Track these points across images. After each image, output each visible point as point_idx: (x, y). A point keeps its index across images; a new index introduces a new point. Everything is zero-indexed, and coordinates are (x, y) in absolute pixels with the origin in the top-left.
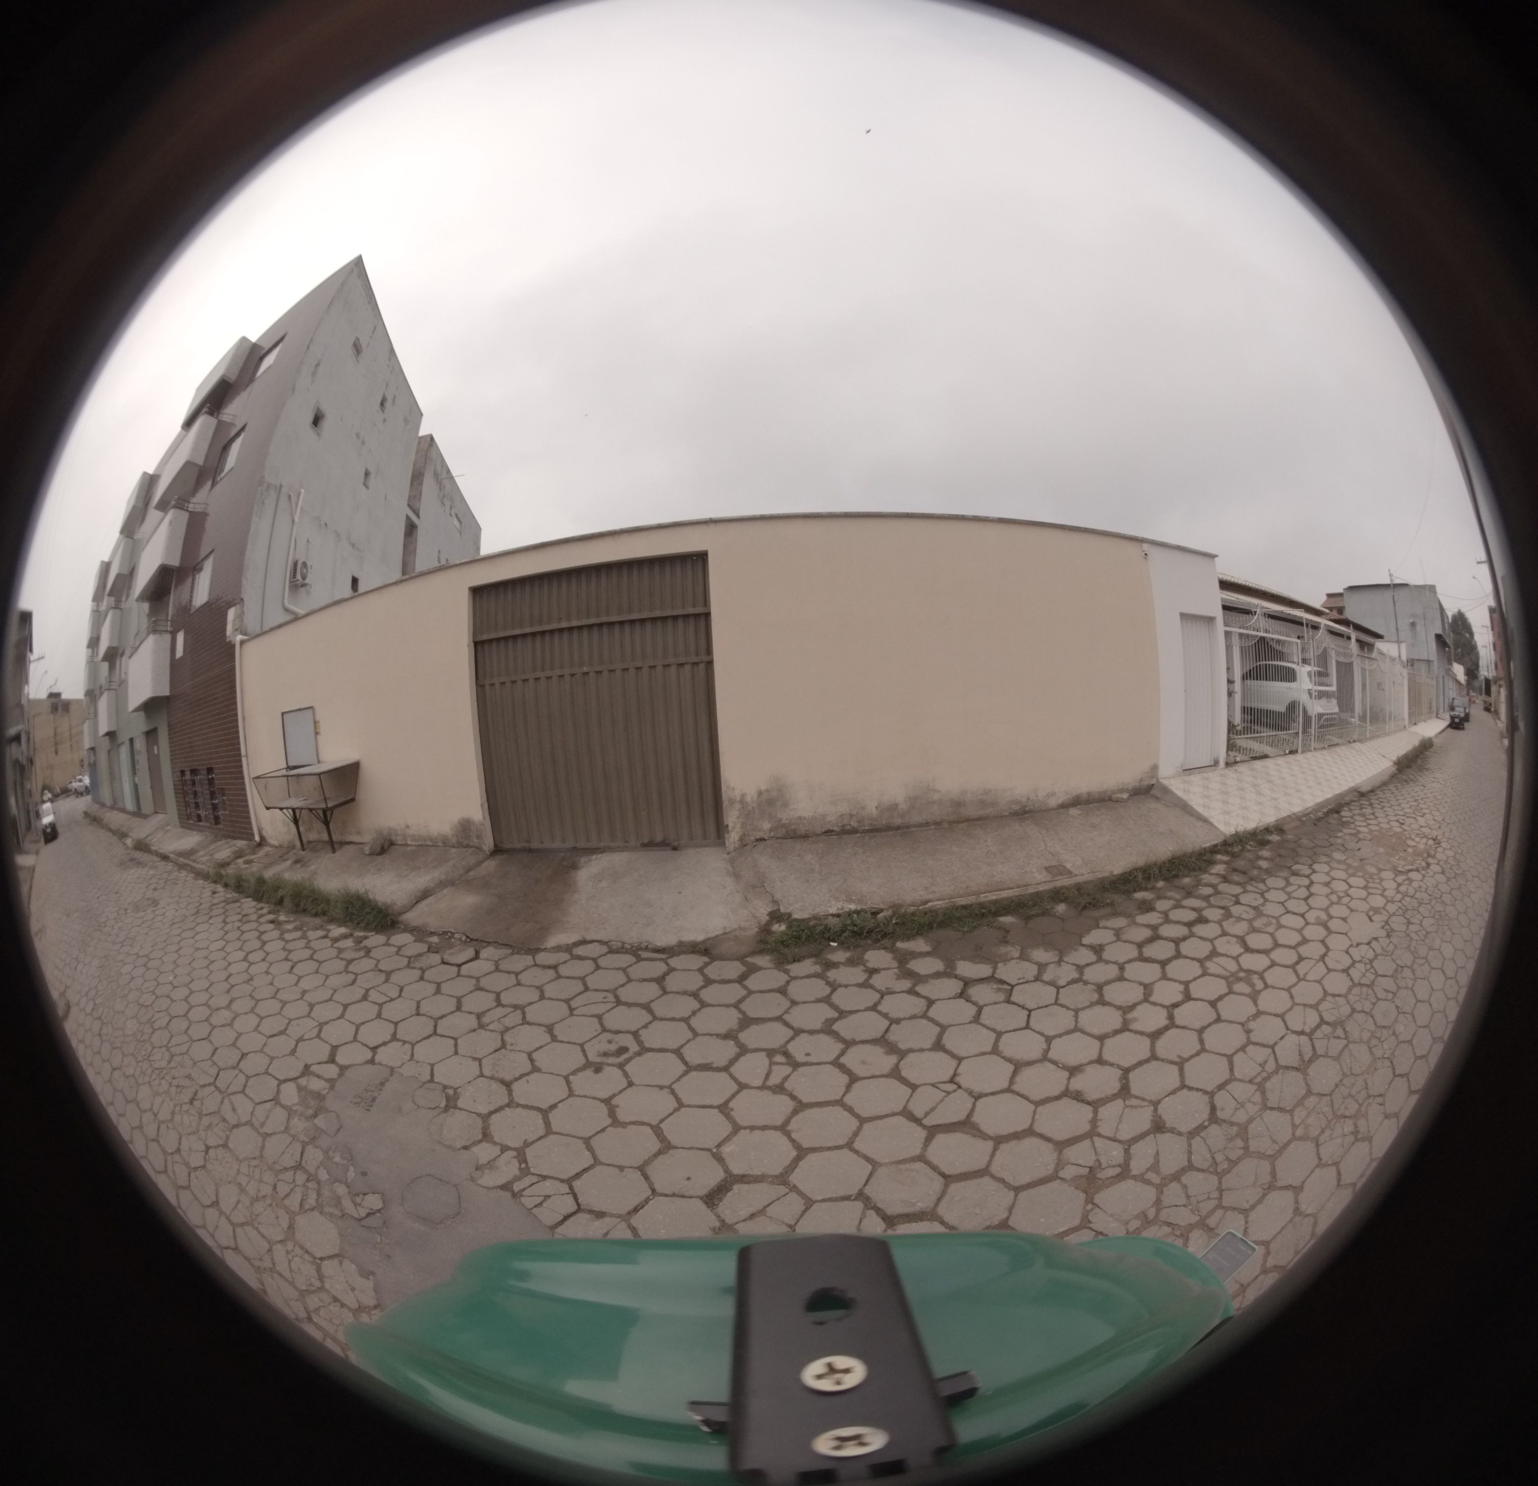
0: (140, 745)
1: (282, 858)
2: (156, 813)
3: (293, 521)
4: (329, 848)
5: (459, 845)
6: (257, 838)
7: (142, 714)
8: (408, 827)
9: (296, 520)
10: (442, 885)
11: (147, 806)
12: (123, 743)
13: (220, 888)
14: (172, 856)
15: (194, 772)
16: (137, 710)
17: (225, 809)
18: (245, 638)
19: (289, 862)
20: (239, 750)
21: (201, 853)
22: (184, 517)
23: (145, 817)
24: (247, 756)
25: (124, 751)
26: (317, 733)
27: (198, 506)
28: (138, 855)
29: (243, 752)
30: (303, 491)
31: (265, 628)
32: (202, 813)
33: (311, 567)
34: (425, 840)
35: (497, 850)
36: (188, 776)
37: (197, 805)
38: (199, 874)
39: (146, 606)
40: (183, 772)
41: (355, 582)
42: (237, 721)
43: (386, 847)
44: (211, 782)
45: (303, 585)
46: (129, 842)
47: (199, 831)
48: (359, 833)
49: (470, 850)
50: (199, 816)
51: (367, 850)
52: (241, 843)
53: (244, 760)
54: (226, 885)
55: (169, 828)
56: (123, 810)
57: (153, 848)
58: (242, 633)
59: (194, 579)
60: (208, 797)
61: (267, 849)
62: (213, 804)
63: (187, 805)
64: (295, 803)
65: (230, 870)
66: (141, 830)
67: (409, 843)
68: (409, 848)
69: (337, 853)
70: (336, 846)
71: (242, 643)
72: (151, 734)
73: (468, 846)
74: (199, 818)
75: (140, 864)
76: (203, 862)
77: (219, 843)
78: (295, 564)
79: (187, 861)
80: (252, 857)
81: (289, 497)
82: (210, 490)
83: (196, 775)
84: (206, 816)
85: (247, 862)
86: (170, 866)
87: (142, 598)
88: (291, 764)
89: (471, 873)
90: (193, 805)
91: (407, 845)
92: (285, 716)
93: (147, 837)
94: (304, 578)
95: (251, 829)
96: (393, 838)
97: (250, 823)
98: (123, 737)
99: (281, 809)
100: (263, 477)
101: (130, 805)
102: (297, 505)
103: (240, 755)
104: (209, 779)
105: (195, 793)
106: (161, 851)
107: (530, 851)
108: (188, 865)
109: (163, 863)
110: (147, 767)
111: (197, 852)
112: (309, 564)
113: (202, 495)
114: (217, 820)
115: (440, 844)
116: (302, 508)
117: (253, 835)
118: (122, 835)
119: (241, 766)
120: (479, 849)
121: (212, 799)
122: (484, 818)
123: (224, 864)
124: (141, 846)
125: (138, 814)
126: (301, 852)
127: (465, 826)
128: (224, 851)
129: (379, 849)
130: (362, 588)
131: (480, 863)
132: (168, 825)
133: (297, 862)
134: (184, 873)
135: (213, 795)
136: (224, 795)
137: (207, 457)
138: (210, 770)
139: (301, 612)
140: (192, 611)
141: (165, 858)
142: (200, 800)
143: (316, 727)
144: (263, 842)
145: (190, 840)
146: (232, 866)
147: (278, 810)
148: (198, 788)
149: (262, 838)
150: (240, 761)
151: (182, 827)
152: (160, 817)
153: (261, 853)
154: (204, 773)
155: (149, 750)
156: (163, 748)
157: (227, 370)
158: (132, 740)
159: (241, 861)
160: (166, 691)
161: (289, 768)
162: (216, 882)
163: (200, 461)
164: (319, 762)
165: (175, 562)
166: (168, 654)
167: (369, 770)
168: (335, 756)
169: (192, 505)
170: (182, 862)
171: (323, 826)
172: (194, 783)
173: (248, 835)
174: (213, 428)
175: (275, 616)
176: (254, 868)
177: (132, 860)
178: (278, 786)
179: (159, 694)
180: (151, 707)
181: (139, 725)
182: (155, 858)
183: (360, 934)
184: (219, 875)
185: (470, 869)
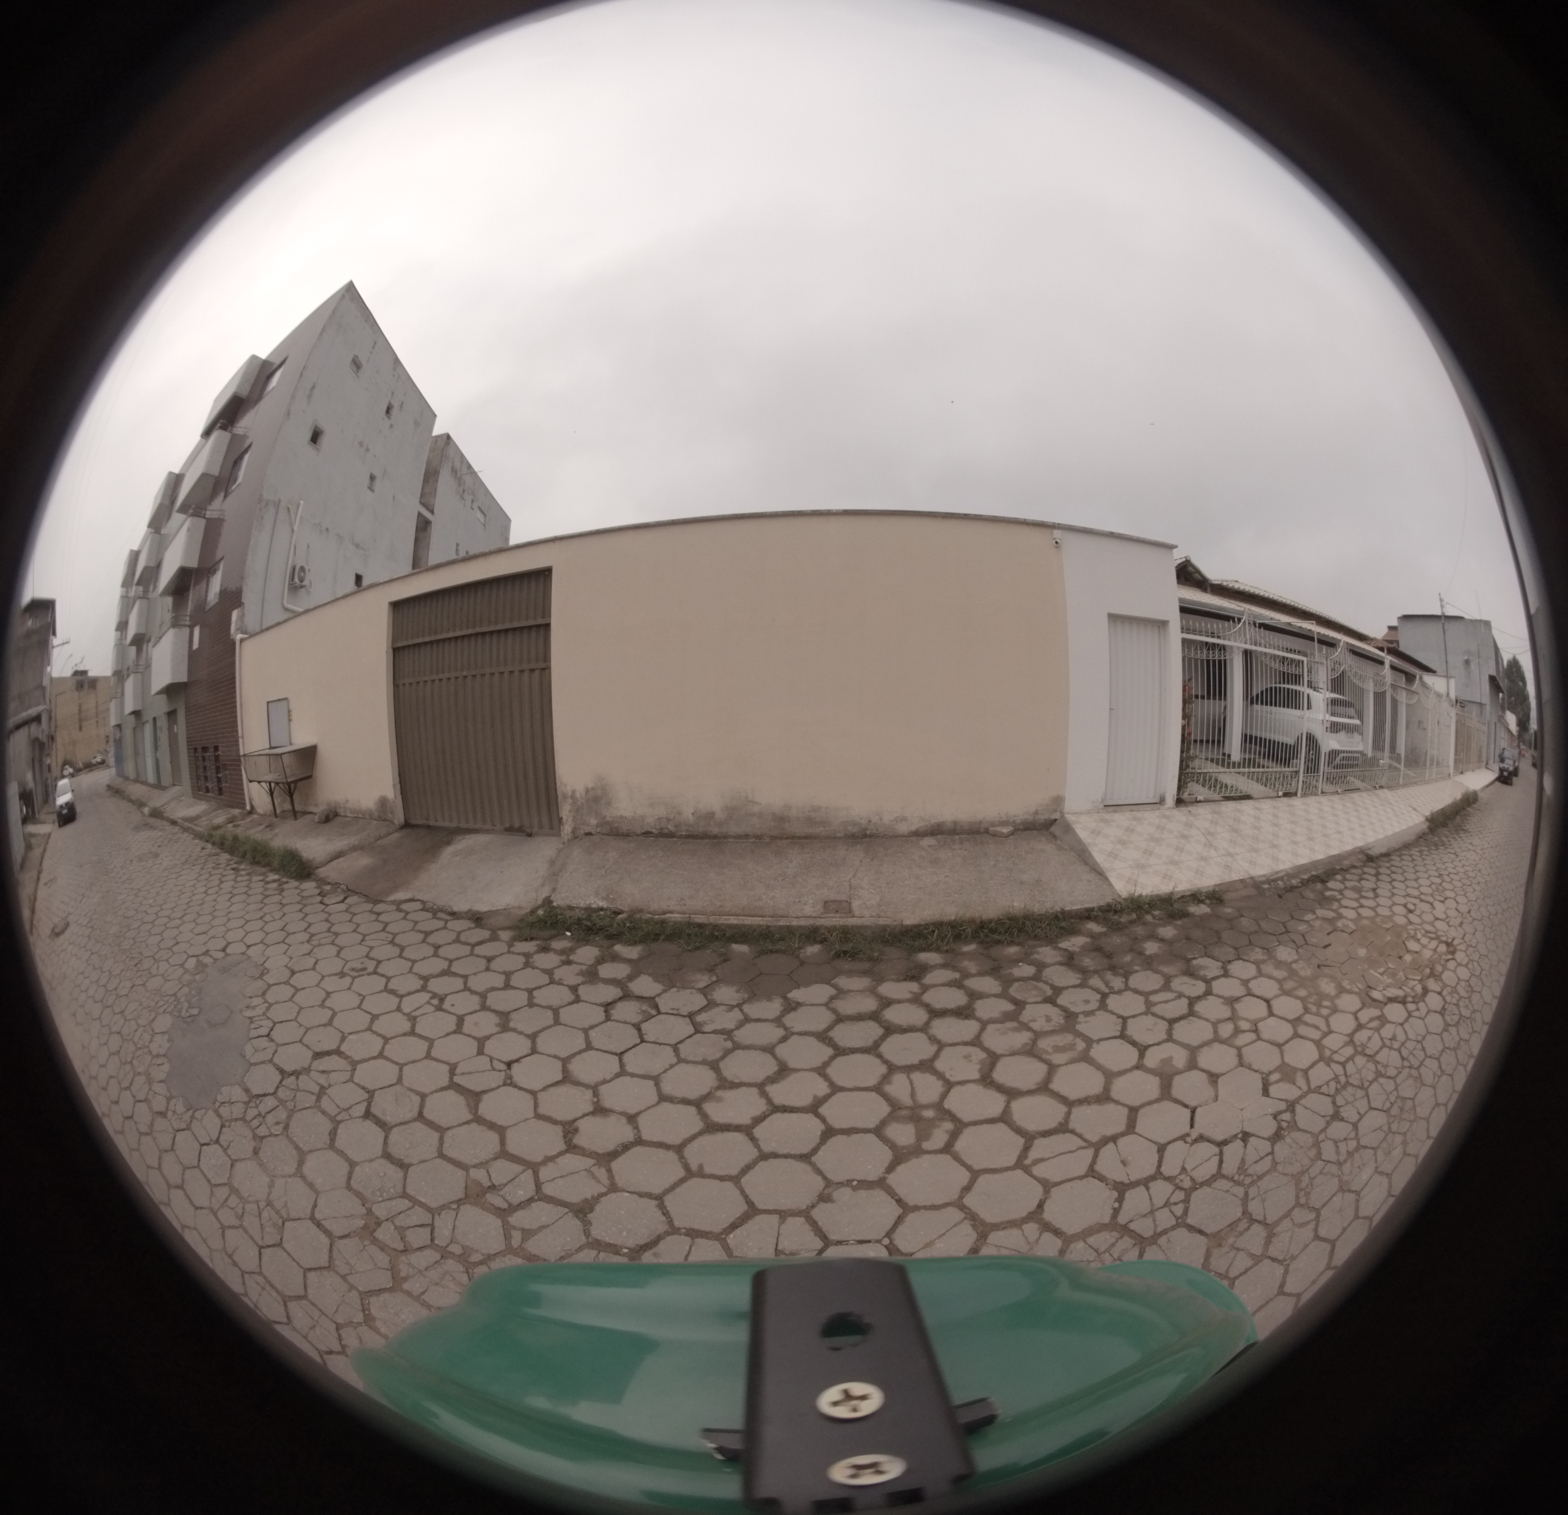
0: (162, 723)
1: (259, 824)
2: (174, 785)
3: (292, 531)
4: (292, 817)
5: (379, 819)
6: (248, 808)
7: (164, 697)
8: (347, 801)
9: (295, 529)
10: (354, 849)
11: (166, 778)
12: (147, 721)
13: (209, 846)
14: (179, 821)
15: (205, 749)
16: (159, 693)
17: (226, 782)
18: (245, 636)
19: (262, 827)
20: (237, 731)
21: (203, 819)
22: (202, 523)
23: (164, 788)
24: (243, 737)
25: (148, 729)
26: (290, 720)
27: (214, 513)
28: (152, 821)
29: (240, 734)
30: (302, 503)
31: (266, 626)
32: (210, 785)
33: (309, 571)
34: (357, 813)
35: (406, 825)
36: (199, 754)
37: (206, 778)
38: (198, 836)
39: (169, 600)
40: (196, 750)
41: (358, 578)
42: (236, 707)
43: (331, 816)
44: (217, 758)
45: (302, 587)
47: (206, 800)
48: (316, 805)
49: (385, 823)
50: (207, 788)
51: (316, 818)
52: (236, 812)
53: (240, 740)
54: (214, 844)
55: (183, 798)
56: (143, 783)
57: (165, 815)
58: (242, 633)
59: (208, 581)
60: (214, 771)
61: (255, 816)
62: (218, 778)
63: (198, 778)
64: (270, 778)
65: (220, 832)
66: (158, 800)
67: (348, 814)
68: (346, 819)
69: (297, 821)
70: (298, 815)
71: (242, 640)
72: (171, 715)
73: (384, 820)
74: (208, 790)
75: (152, 828)
76: (202, 827)
77: (220, 811)
78: (294, 568)
79: (190, 825)
80: (239, 823)
81: (288, 509)
82: (223, 501)
83: (206, 752)
84: (212, 788)
85: (235, 826)
86: (177, 829)
87: (166, 592)
88: (273, 745)
89: (379, 842)
90: (203, 778)
91: (346, 816)
92: (270, 705)
93: (163, 806)
94: (302, 580)
95: (244, 799)
96: (338, 810)
97: (243, 794)
98: (148, 716)
99: (259, 782)
100: (262, 494)
101: (151, 778)
102: (296, 516)
103: (237, 735)
104: (215, 756)
105: (205, 768)
106: (172, 817)
107: (429, 827)
108: (189, 828)
109: (172, 827)
110: (167, 744)
111: (201, 817)
112: (307, 568)
113: (217, 503)
114: (220, 791)
115: (367, 817)
116: (301, 518)
117: (245, 804)
118: (140, 804)
119: (238, 745)
120: (393, 823)
121: (218, 772)
122: (395, 797)
123: (217, 827)
124: (156, 814)
125: (158, 786)
126: (275, 819)
127: (383, 802)
128: (220, 818)
129: (325, 819)
130: (363, 584)
131: (390, 834)
132: (183, 796)
133: (267, 827)
134: (186, 834)
135: (218, 769)
136: (225, 770)
137: (221, 469)
138: (216, 748)
139: (301, 610)
140: (207, 608)
141: (174, 823)
142: (209, 774)
143: (289, 716)
144: (252, 811)
145: (198, 808)
146: (223, 829)
147: (257, 783)
148: (207, 764)
149: (252, 807)
150: (237, 741)
151: (194, 797)
152: (177, 788)
153: (249, 819)
154: (212, 750)
155: (170, 729)
156: (181, 728)
157: (239, 387)
158: (155, 719)
159: (230, 825)
160: (184, 678)
161: (271, 748)
162: (207, 841)
163: (216, 472)
164: (291, 744)
165: (193, 563)
166: (187, 645)
167: (324, 754)
168: (301, 740)
169: (208, 513)
170: (186, 826)
171: (288, 799)
172: (204, 759)
173: (242, 805)
174: (227, 441)
175: (274, 614)
176: (239, 831)
177: (146, 825)
178: (263, 762)
179: (177, 681)
180: (171, 690)
181: (161, 706)
182: (166, 823)
183: (285, 880)
184: (211, 836)
185: (380, 838)
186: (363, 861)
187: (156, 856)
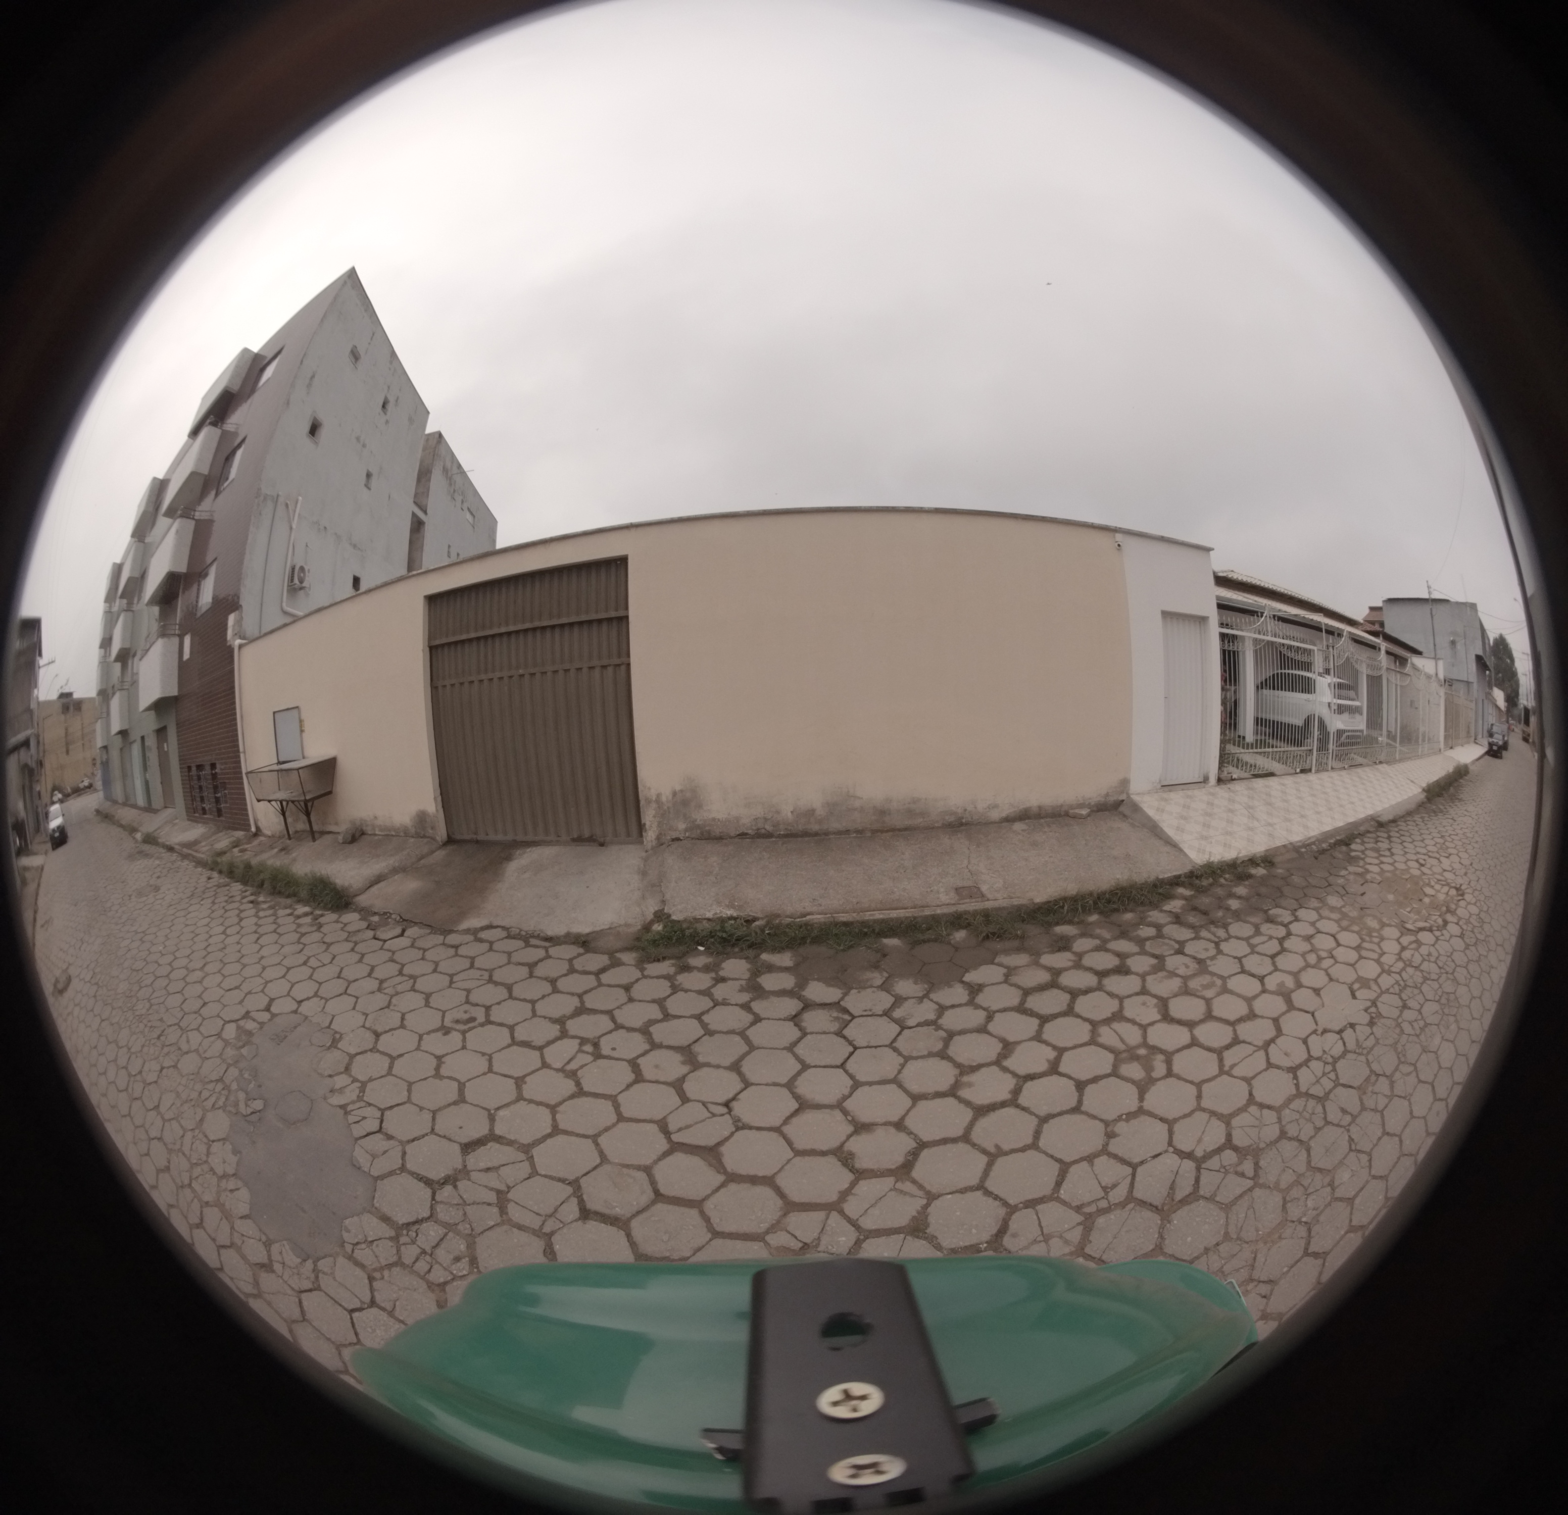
0: (151, 742)
1: (271, 847)
2: (166, 807)
3: (291, 528)
4: (310, 838)
5: (418, 836)
6: (253, 829)
7: (153, 712)
8: (376, 818)
9: (294, 526)
10: (395, 871)
11: (158, 800)
12: (135, 741)
13: (215, 875)
14: (177, 847)
15: (200, 767)
16: (148, 709)
17: (226, 802)
18: (244, 641)
19: (276, 850)
20: (238, 746)
21: (203, 844)
22: (191, 524)
23: (155, 811)
24: (244, 752)
25: (136, 749)
26: (302, 731)
27: (204, 514)
28: (146, 848)
29: (241, 749)
30: (300, 498)
31: (264, 631)
32: (207, 806)
33: (309, 571)
34: (389, 831)
35: (450, 841)
36: (194, 772)
37: (202, 799)
38: (200, 863)
39: (156, 610)
40: (189, 768)
41: (356, 581)
42: (235, 719)
43: (357, 835)
44: (214, 776)
45: (301, 588)
46: (139, 836)
47: (204, 823)
48: (336, 824)
49: (426, 840)
50: (204, 809)
51: (340, 838)
52: (240, 834)
53: (242, 755)
54: (220, 872)
55: (177, 821)
56: (135, 806)
57: (160, 840)
58: (241, 638)
59: (199, 585)
60: (212, 791)
61: (262, 838)
62: (216, 798)
63: (193, 799)
64: (282, 795)
65: (225, 859)
66: (150, 824)
67: (377, 832)
68: (376, 838)
69: (317, 842)
70: (317, 835)
71: (241, 646)
72: (161, 732)
73: (424, 837)
74: (204, 811)
75: (147, 855)
76: (204, 852)
77: (221, 834)
78: (293, 569)
79: (190, 852)
80: (246, 846)
81: (287, 505)
82: (215, 499)
83: (201, 771)
84: (210, 809)
85: (242, 851)
86: (174, 856)
87: (153, 601)
88: (281, 759)
89: (422, 862)
90: (199, 799)
91: (375, 835)
92: (277, 715)
93: (156, 830)
94: (301, 582)
95: (248, 820)
96: (364, 828)
97: (247, 815)
98: (135, 735)
99: (269, 801)
100: (259, 489)
101: (141, 801)
102: (295, 511)
103: (238, 751)
104: (212, 774)
105: (201, 788)
106: (168, 843)
107: (477, 842)
108: (190, 854)
109: (169, 854)
110: (157, 764)
111: (200, 842)
112: (306, 568)
113: (207, 504)
114: (219, 813)
115: (402, 834)
116: (299, 515)
117: (249, 825)
118: (132, 830)
119: (239, 762)
120: (434, 839)
121: (215, 793)
122: (437, 810)
123: (222, 853)
124: (150, 840)
125: (149, 809)
126: (288, 841)
127: (422, 818)
128: (223, 842)
129: (350, 839)
130: (363, 587)
131: (433, 852)
132: (177, 819)
133: (282, 850)
134: (186, 862)
135: (216, 788)
136: (225, 789)
137: (212, 466)
138: (213, 766)
139: (300, 613)
140: (198, 614)
141: (170, 849)
142: (205, 794)
143: (301, 726)
144: (258, 833)
145: (196, 832)
146: (228, 854)
147: (266, 803)
148: (203, 783)
149: (258, 828)
150: (239, 757)
151: (189, 820)
152: (169, 811)
153: (256, 842)
154: (208, 768)
155: (160, 748)
156: (172, 745)
157: (230, 381)
158: (143, 738)
159: (236, 850)
160: (174, 691)
161: (279, 763)
162: (212, 869)
163: (205, 471)
164: (304, 758)
165: (182, 568)
166: (176, 656)
167: (344, 765)
168: (317, 752)
169: (197, 514)
170: (185, 852)
171: (305, 817)
172: (199, 778)
173: (245, 826)
174: (217, 439)
175: (274, 619)
176: (247, 856)
177: (140, 852)
178: (270, 780)
179: (167, 695)
180: (161, 706)
181: (150, 724)
182: (161, 850)
183: (318, 912)
184: (216, 863)
185: (422, 857)
186: (410, 885)
187: (157, 889)
